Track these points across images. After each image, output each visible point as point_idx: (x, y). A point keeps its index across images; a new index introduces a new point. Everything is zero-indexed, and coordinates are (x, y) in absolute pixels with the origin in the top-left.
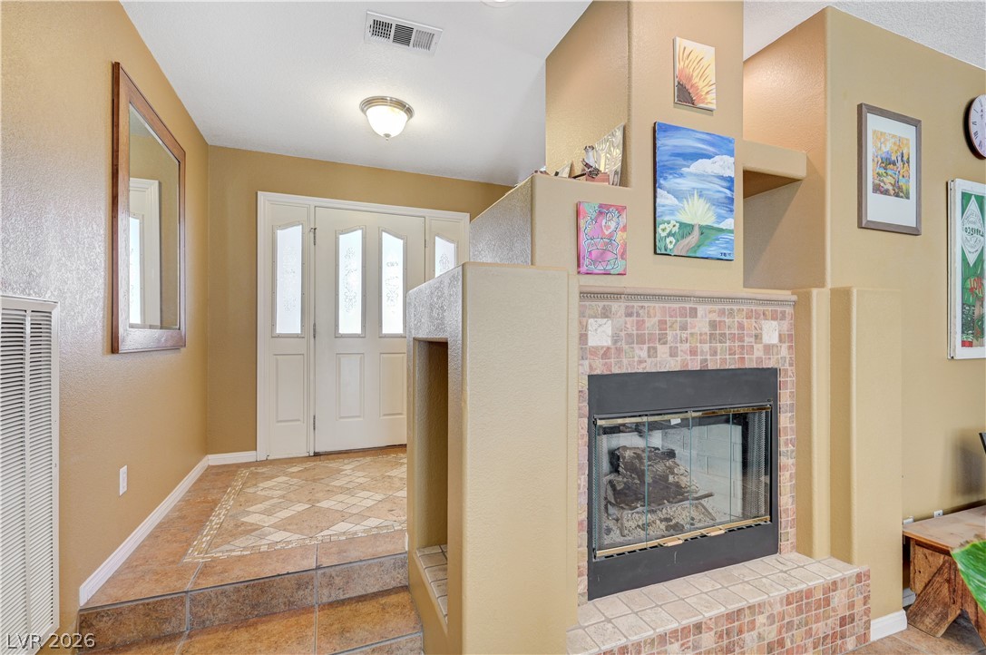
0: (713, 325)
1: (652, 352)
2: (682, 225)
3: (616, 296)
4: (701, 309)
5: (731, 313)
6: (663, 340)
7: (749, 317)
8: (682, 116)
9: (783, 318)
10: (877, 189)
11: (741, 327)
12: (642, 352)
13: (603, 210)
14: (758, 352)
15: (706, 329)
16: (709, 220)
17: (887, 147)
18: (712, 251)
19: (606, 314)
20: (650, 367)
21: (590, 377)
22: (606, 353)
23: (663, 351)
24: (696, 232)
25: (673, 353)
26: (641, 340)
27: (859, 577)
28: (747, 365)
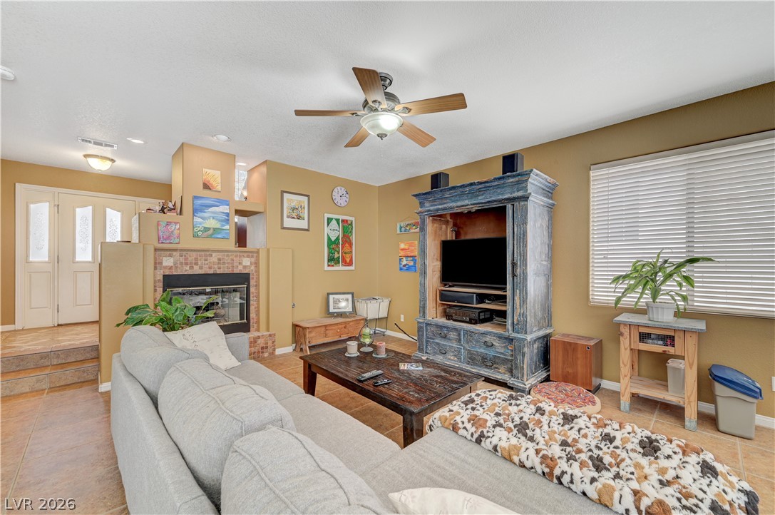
0: (219, 259)
1: (191, 268)
2: (205, 228)
3: (175, 250)
4: (214, 254)
5: (228, 256)
6: (196, 264)
7: (236, 257)
8: (206, 193)
9: (252, 257)
10: (288, 217)
11: (233, 260)
12: (188, 268)
13: (168, 224)
14: (240, 267)
15: (217, 261)
16: (218, 226)
17: (293, 204)
18: (219, 236)
19: (170, 256)
20: (190, 272)
21: (164, 275)
22: (171, 268)
23: (196, 267)
24: (212, 230)
25: (201, 268)
26: (186, 264)
27: (270, 335)
28: (235, 272)
